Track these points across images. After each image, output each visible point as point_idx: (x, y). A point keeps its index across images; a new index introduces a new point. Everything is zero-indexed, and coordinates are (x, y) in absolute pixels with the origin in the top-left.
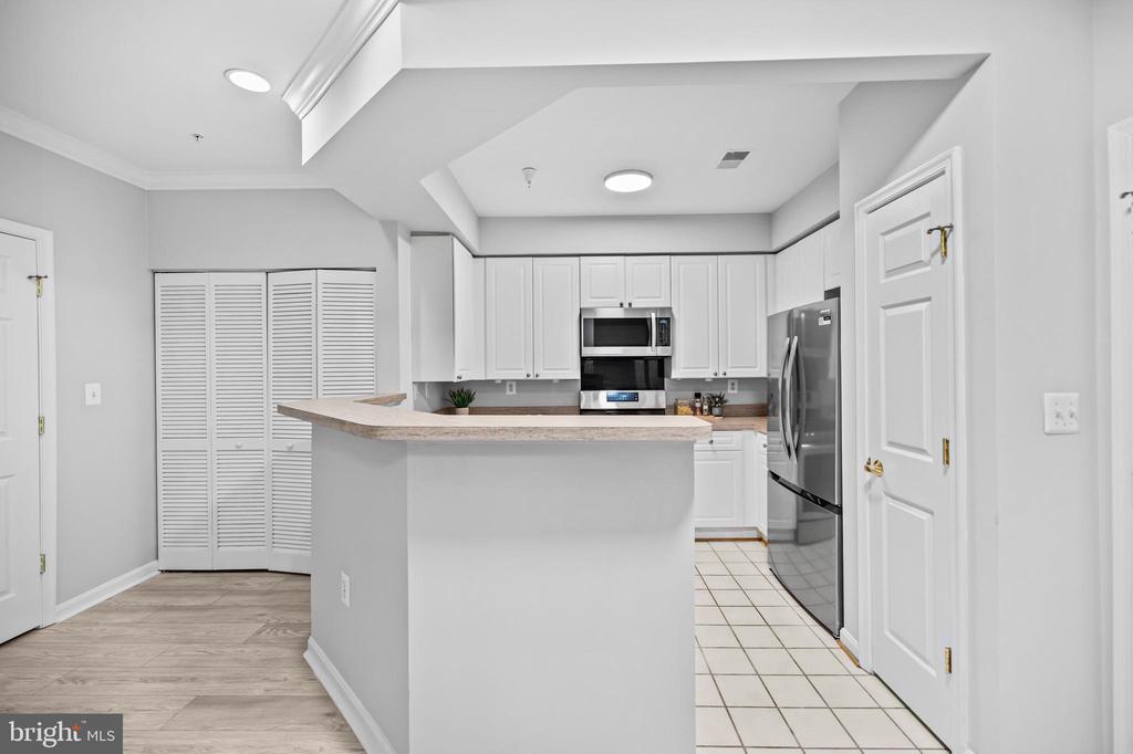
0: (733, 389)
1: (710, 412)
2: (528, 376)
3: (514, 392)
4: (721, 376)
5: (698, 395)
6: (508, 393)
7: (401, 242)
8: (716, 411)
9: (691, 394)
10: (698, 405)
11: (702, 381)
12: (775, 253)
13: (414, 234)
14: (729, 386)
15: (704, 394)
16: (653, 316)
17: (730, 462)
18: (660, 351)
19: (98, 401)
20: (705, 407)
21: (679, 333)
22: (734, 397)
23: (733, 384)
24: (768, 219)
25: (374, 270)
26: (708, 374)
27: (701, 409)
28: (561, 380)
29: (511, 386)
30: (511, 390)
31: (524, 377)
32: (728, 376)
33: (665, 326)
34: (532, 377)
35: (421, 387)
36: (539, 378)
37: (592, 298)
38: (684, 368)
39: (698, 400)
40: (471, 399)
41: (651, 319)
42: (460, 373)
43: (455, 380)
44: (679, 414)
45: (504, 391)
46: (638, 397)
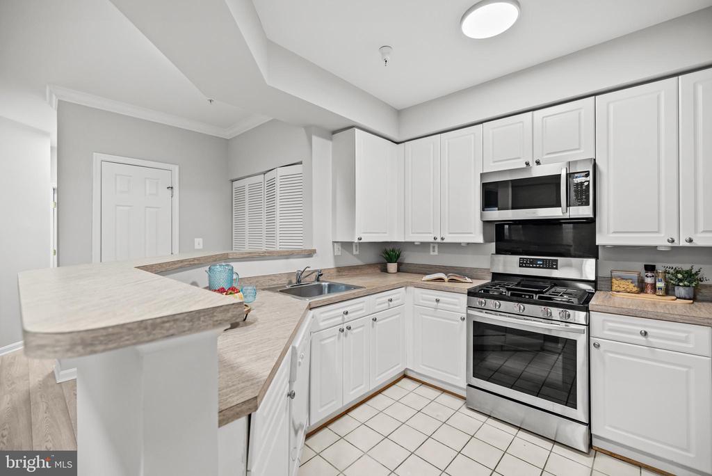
1: (668, 291)
2: (435, 239)
3: (436, 253)
4: (683, 243)
5: (650, 268)
6: (432, 253)
7: (315, 138)
8: (681, 291)
9: (640, 266)
10: (649, 280)
11: (653, 249)
13: (334, 132)
15: (660, 268)
16: (562, 172)
19: (201, 247)
20: (660, 285)
25: (301, 163)
26: (661, 241)
27: (654, 287)
28: (468, 244)
29: (434, 247)
30: (434, 251)
31: (432, 240)
32: (698, 245)
34: (439, 240)
35: (347, 245)
36: (444, 241)
37: (495, 162)
38: (614, 232)
39: (650, 274)
40: (399, 256)
41: (559, 176)
42: (362, 236)
43: (356, 241)
44: (614, 288)
45: (429, 252)
46: (557, 265)
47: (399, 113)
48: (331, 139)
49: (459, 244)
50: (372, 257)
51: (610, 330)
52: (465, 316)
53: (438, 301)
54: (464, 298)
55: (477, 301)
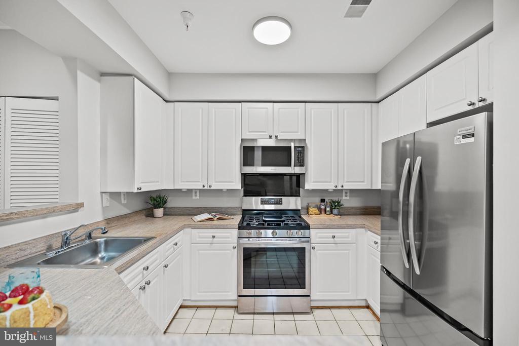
0: (346, 196)
1: (331, 212)
2: (204, 186)
3: (198, 197)
4: (339, 188)
5: (323, 201)
6: (194, 197)
7: (81, 76)
8: (335, 211)
9: (318, 200)
10: (323, 207)
11: (326, 191)
12: (378, 102)
13: (103, 74)
14: (344, 194)
15: (327, 200)
16: (293, 145)
17: (348, 252)
18: (298, 170)
20: (328, 209)
21: (311, 157)
22: (348, 202)
23: (346, 193)
24: (374, 77)
26: (330, 187)
27: (325, 210)
28: (228, 190)
29: (196, 193)
30: (196, 196)
31: (201, 187)
32: (345, 187)
33: (301, 151)
34: (206, 188)
35: (115, 195)
36: (211, 188)
37: (250, 132)
38: (314, 182)
39: (323, 204)
40: (166, 202)
41: (291, 147)
42: (141, 185)
43: (136, 191)
44: (310, 213)
45: (192, 196)
46: (282, 202)
47: (170, 76)
48: (99, 81)
49: (221, 190)
50: (138, 205)
51: (320, 238)
52: (236, 245)
53: (214, 237)
54: (235, 232)
55: (245, 232)
